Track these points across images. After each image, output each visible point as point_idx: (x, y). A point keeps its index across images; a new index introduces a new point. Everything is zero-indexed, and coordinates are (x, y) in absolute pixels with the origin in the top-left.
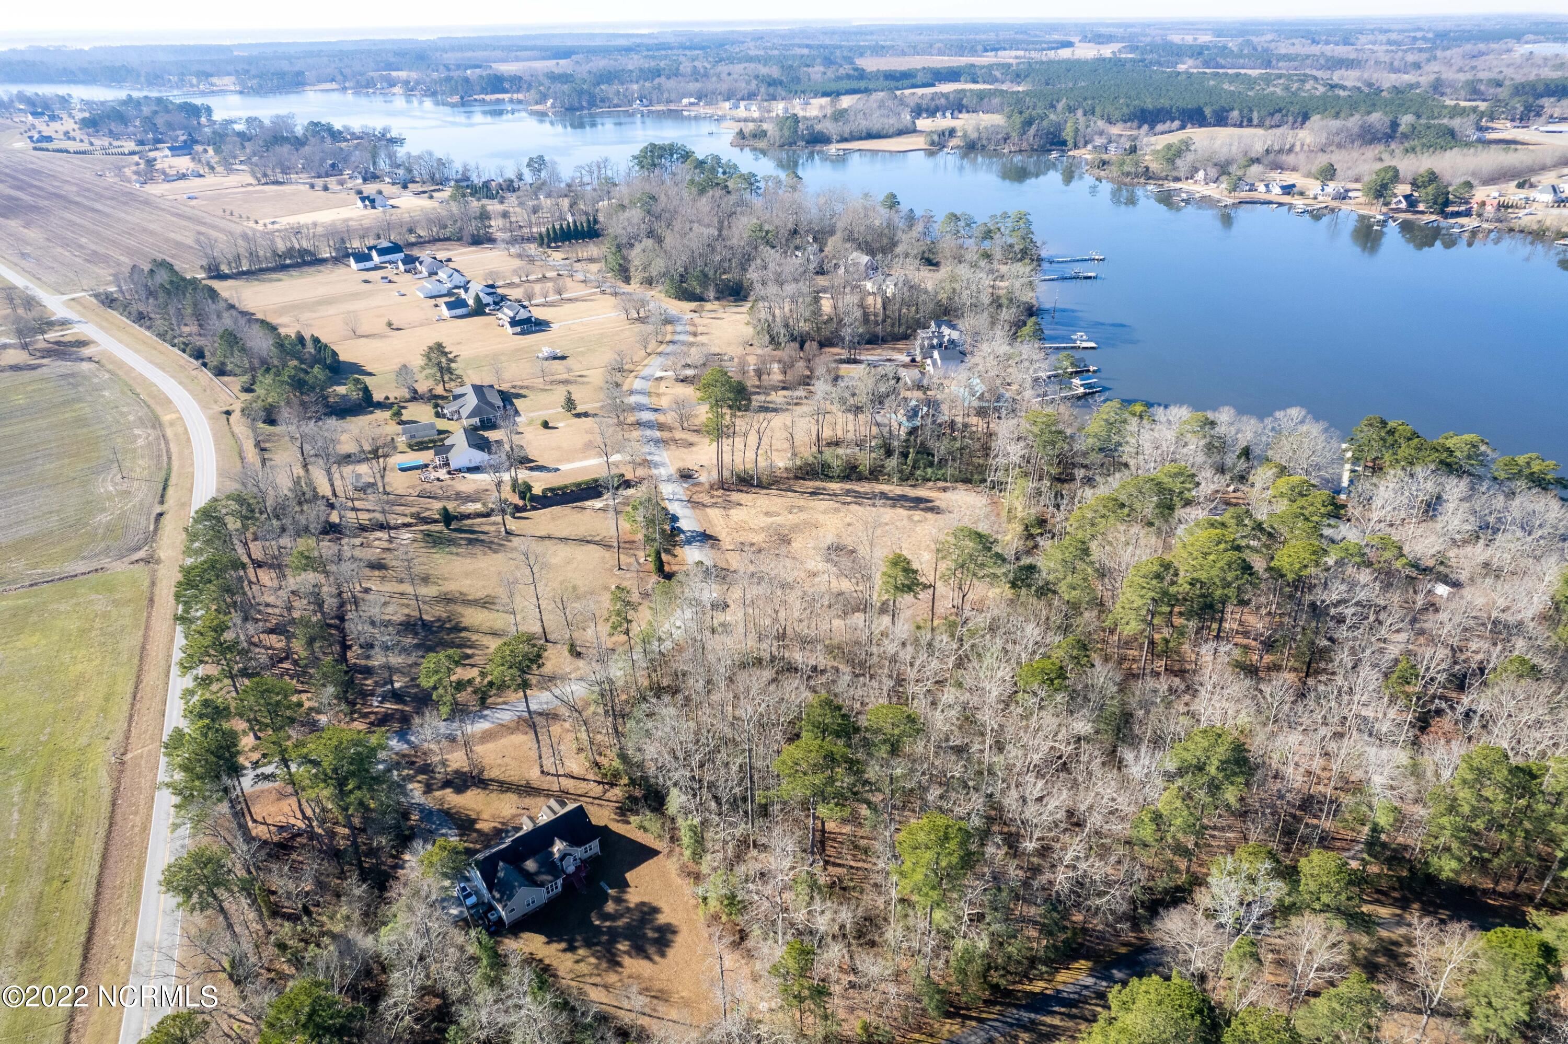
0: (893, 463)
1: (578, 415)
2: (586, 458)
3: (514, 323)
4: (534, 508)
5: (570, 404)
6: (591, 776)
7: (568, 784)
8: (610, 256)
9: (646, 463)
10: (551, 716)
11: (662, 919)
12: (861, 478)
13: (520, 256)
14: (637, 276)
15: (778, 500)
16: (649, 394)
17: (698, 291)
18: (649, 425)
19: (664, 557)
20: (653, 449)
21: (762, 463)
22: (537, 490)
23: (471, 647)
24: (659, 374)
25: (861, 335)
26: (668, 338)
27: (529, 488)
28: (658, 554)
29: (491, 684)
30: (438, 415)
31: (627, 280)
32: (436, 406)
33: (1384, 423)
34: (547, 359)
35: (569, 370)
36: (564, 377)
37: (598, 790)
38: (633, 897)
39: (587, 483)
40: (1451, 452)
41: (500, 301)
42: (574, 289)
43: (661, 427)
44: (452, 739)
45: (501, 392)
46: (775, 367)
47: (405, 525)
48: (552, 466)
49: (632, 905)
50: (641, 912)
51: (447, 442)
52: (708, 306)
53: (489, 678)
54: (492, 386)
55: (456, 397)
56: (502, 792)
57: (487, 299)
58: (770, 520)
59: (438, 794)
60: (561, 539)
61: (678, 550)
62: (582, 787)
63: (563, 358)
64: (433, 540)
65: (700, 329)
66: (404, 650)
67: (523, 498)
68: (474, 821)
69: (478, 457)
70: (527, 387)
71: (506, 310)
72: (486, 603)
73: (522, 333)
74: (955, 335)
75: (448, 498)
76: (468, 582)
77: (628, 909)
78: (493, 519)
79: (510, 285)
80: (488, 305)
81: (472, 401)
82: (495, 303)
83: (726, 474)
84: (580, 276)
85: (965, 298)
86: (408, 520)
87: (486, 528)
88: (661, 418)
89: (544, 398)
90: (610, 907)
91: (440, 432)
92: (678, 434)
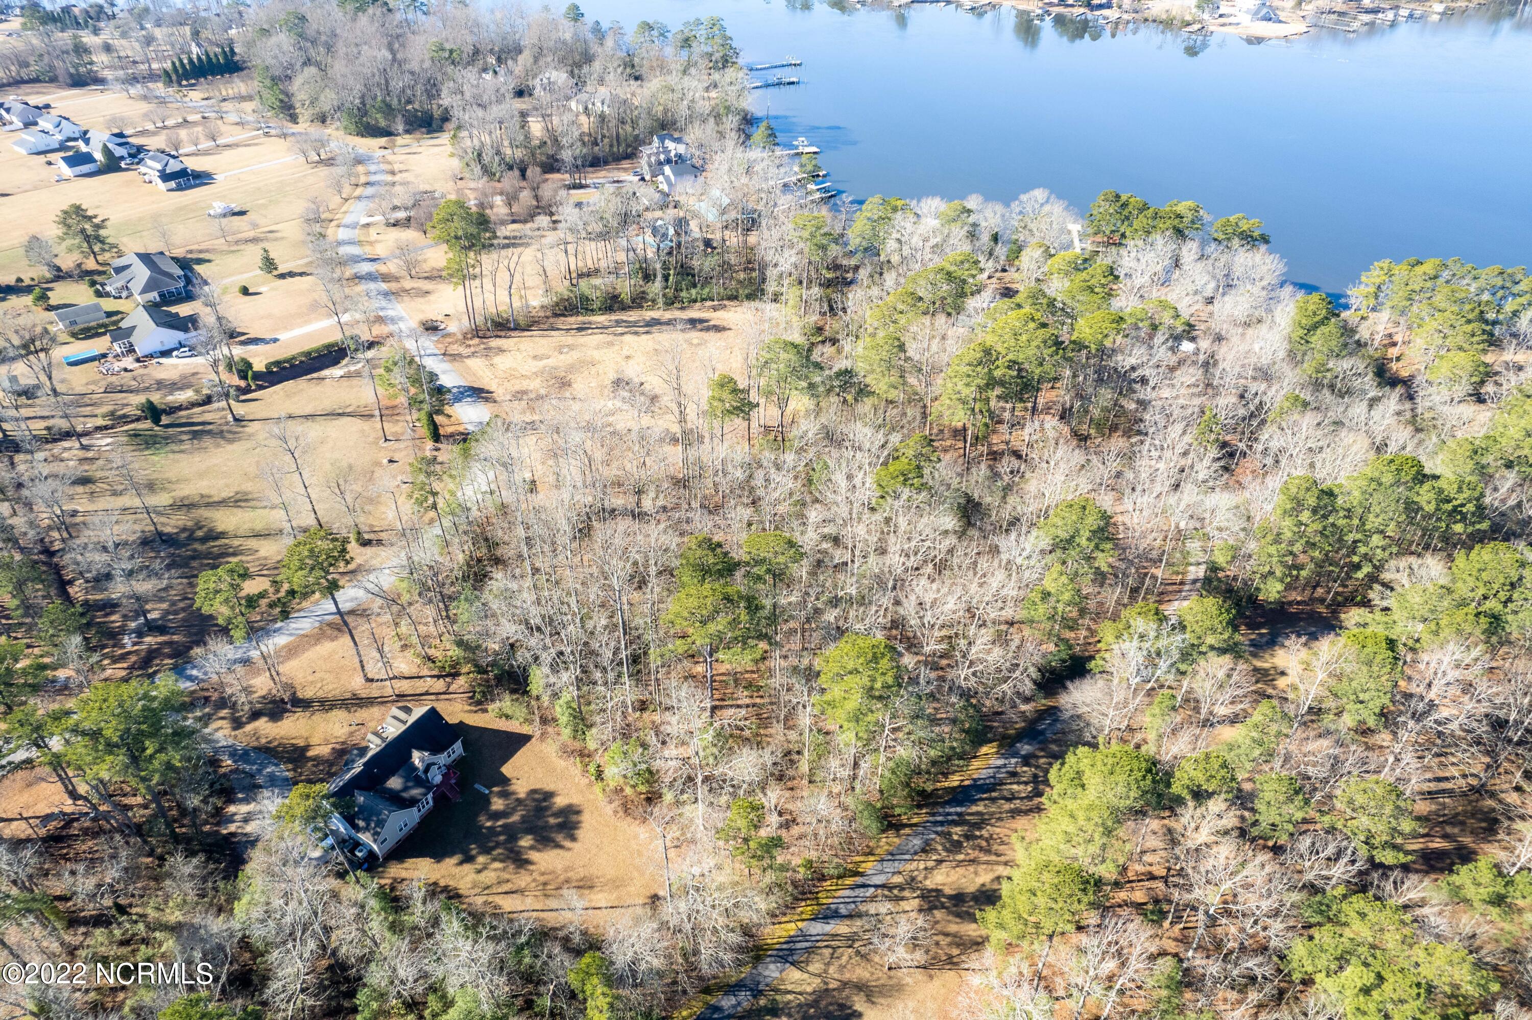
0: (656, 287)
1: (282, 276)
2: (307, 322)
3: (166, 177)
4: (261, 388)
5: (269, 264)
6: (425, 672)
7: (404, 686)
8: (266, 93)
9: (380, 320)
10: (360, 613)
11: (560, 801)
12: (624, 308)
13: (145, 98)
14: (304, 114)
15: (543, 341)
16: (359, 243)
17: (383, 123)
18: (371, 277)
19: (439, 419)
20: (384, 303)
21: (517, 304)
22: (259, 365)
23: (234, 554)
24: (365, 220)
25: (584, 157)
26: (363, 179)
27: (249, 365)
28: (430, 416)
29: (292, 593)
30: (99, 294)
31: (294, 119)
32: (93, 283)
33: (1118, 197)
34: (225, 216)
35: (255, 226)
36: (251, 234)
37: (440, 685)
38: (521, 788)
39: (317, 350)
40: (1180, 216)
41: (137, 153)
42: (230, 134)
43: (386, 278)
44: (246, 662)
45: (176, 260)
46: (498, 200)
47: (99, 429)
48: (268, 336)
49: (522, 795)
50: (535, 800)
51: (124, 324)
52: (399, 140)
53: (286, 586)
54: (162, 253)
55: (119, 270)
56: (327, 711)
57: (119, 152)
58: (541, 364)
59: (249, 728)
60: (306, 417)
61: (448, 409)
62: (421, 686)
63: (242, 213)
64: (147, 442)
65: (397, 167)
66: (152, 574)
67: (244, 377)
68: (307, 747)
69: (171, 337)
70: (207, 251)
71: (149, 162)
72: (239, 501)
73: (179, 188)
74: (681, 149)
75: (147, 389)
76: (205, 483)
77: (519, 801)
78: (215, 405)
79: (143, 133)
80: (122, 158)
81: (142, 273)
82: (131, 156)
83: (480, 320)
84: (232, 118)
85: (683, 110)
86: (100, 422)
87: (208, 417)
88: (383, 269)
89: (232, 262)
90: (498, 804)
91: (109, 314)
92: (408, 284)
